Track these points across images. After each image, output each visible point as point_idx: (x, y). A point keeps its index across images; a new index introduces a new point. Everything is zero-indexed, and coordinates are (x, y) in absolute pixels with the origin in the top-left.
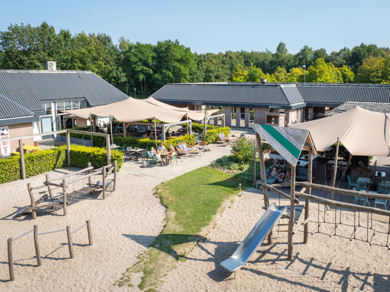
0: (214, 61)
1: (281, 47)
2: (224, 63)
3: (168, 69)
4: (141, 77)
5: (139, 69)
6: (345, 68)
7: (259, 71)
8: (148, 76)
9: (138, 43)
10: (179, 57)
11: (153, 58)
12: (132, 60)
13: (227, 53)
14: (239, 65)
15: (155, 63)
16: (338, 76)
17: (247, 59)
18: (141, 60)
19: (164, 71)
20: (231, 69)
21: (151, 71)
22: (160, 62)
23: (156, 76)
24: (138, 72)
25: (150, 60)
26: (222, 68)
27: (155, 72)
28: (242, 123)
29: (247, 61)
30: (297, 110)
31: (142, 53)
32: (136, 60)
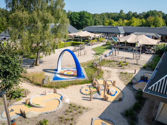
0: (98, 17)
1: (121, 11)
2: (101, 17)
3: (83, 20)
4: (75, 23)
5: (74, 20)
6: (143, 19)
7: (113, 20)
8: (77, 22)
9: (74, 12)
10: (87, 16)
11: (79, 17)
12: (72, 17)
13: (102, 14)
14: (106, 18)
15: (79, 18)
16: (140, 22)
17: (109, 15)
18: (75, 17)
19: (82, 21)
20: (103, 20)
21: (78, 21)
22: (80, 18)
23: (80, 22)
24: (74, 21)
25: (78, 18)
26: (100, 19)
27: (79, 21)
28: (108, 38)
29: (109, 16)
30: (122, 34)
31: (75, 15)
32: (74, 17)
